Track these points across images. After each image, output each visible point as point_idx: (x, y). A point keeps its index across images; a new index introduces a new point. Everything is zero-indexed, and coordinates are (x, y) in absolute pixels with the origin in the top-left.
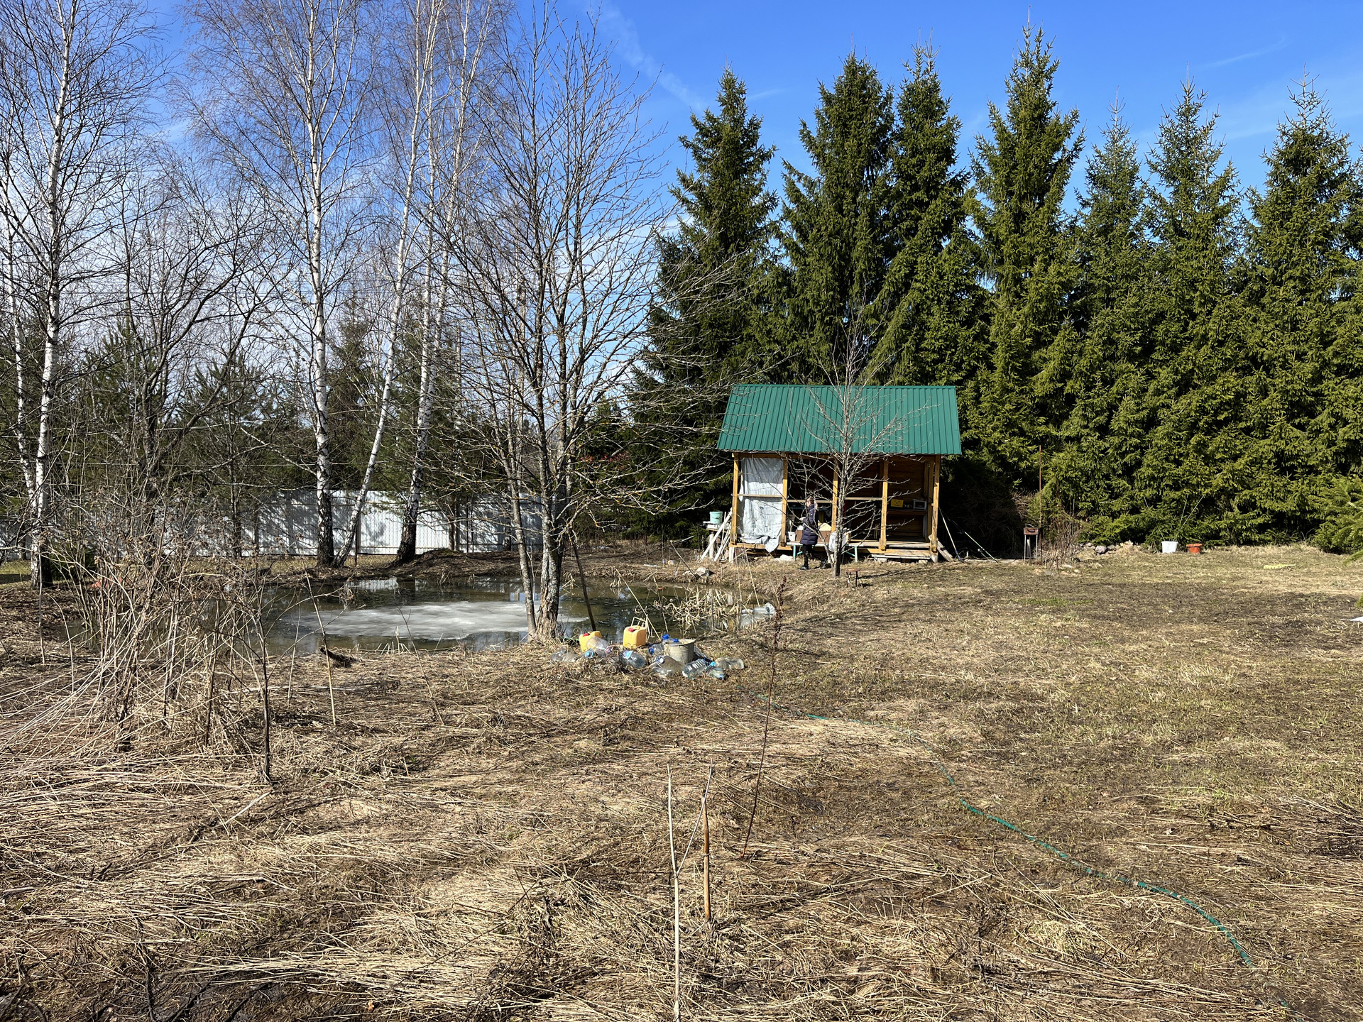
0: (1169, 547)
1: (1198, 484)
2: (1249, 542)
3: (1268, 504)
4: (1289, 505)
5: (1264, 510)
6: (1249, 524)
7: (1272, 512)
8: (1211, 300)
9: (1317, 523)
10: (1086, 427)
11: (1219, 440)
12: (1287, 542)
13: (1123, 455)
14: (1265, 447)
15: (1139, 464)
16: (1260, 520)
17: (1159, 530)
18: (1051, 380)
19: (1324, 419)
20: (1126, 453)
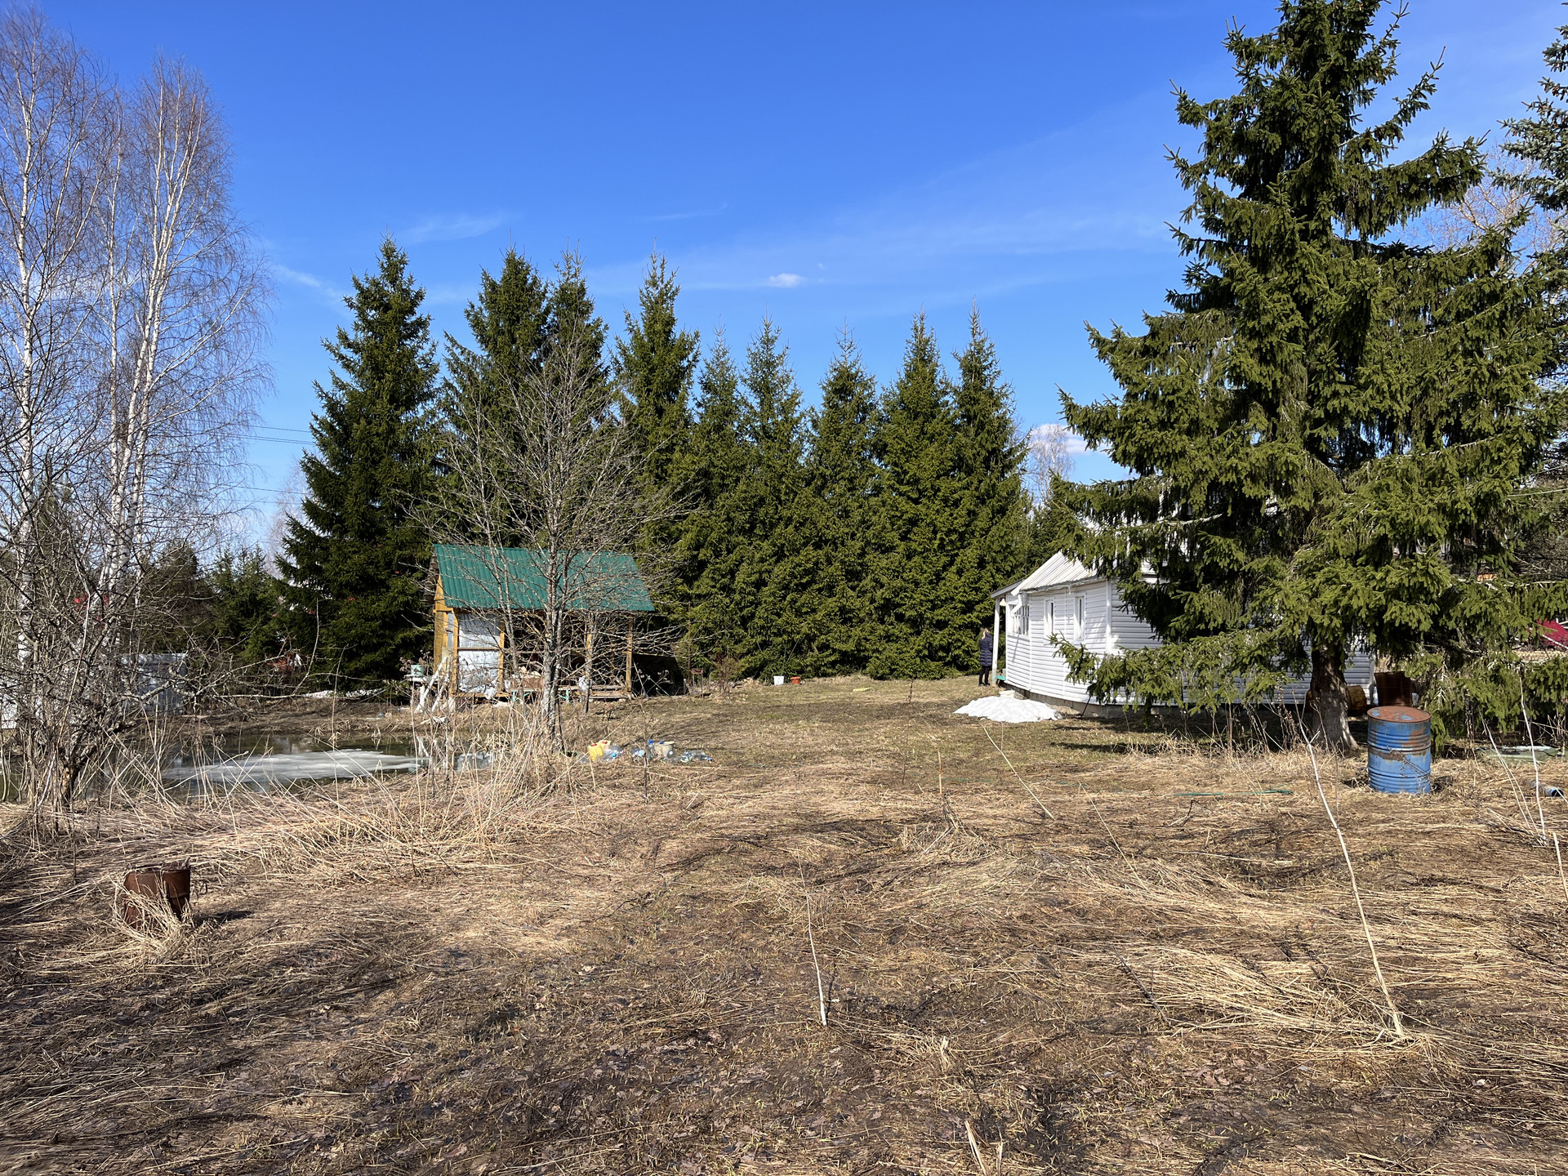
0: (779, 680)
1: (792, 631)
2: (825, 675)
3: (838, 646)
4: (850, 647)
5: (834, 650)
6: (826, 660)
7: (840, 651)
8: (792, 491)
9: (867, 659)
10: (714, 587)
11: (804, 598)
12: (849, 673)
13: (741, 610)
14: (832, 603)
15: (753, 616)
16: (833, 658)
17: (769, 668)
18: (689, 549)
19: (867, 582)
20: (744, 607)
